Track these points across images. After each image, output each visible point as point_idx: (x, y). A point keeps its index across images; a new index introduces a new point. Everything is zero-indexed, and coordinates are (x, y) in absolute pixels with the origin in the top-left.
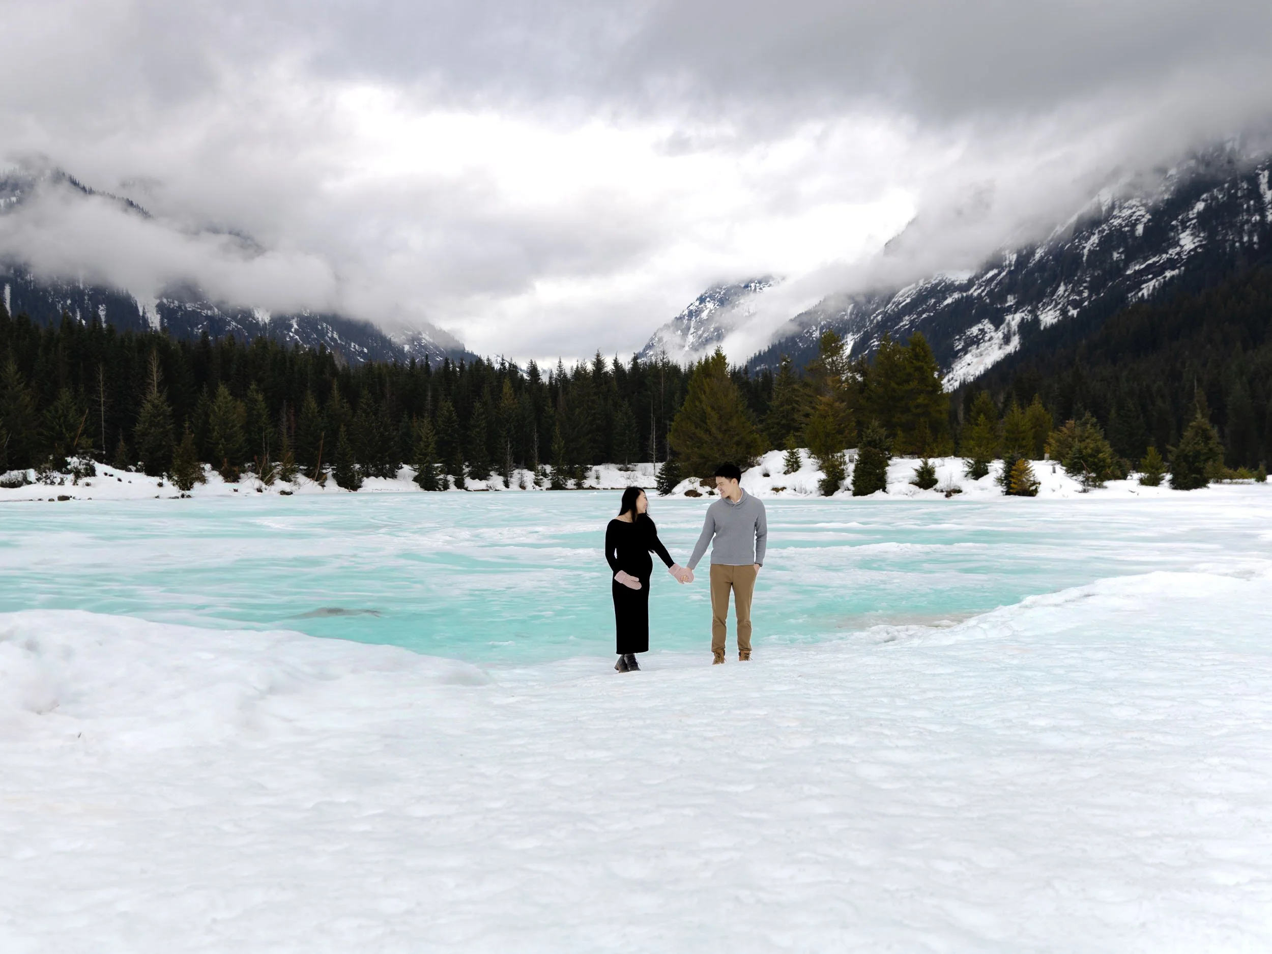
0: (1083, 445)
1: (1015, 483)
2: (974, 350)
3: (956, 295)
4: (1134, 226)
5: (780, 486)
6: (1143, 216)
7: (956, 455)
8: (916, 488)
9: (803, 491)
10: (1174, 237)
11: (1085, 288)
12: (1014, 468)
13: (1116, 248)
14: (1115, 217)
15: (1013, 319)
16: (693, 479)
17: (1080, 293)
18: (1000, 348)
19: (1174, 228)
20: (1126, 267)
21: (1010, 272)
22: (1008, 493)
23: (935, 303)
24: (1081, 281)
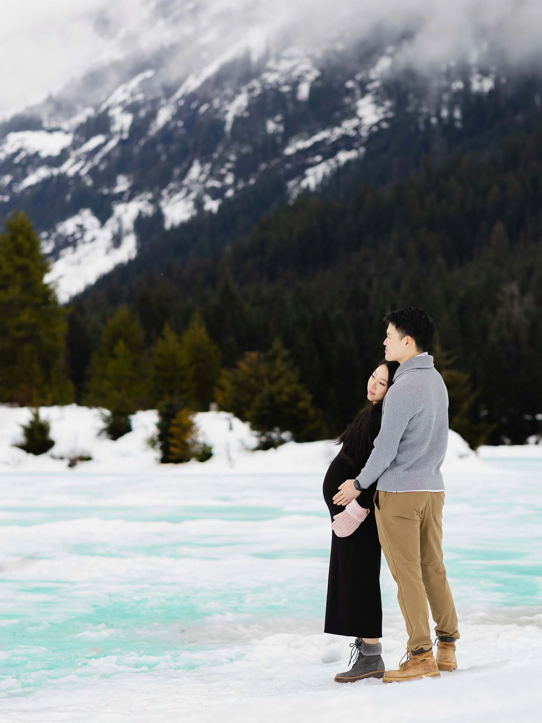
0: (274, 388)
1: (175, 446)
2: (68, 253)
3: (43, 173)
4: (295, 85)
6: (308, 72)
7: (80, 404)
8: (22, 454)
10: (349, 105)
11: (230, 170)
12: (174, 422)
13: (271, 115)
14: (271, 71)
15: (126, 211)
17: (221, 178)
18: (107, 252)
19: (349, 92)
20: (286, 143)
21: (122, 142)
22: (164, 460)
23: (11, 183)
24: (222, 161)
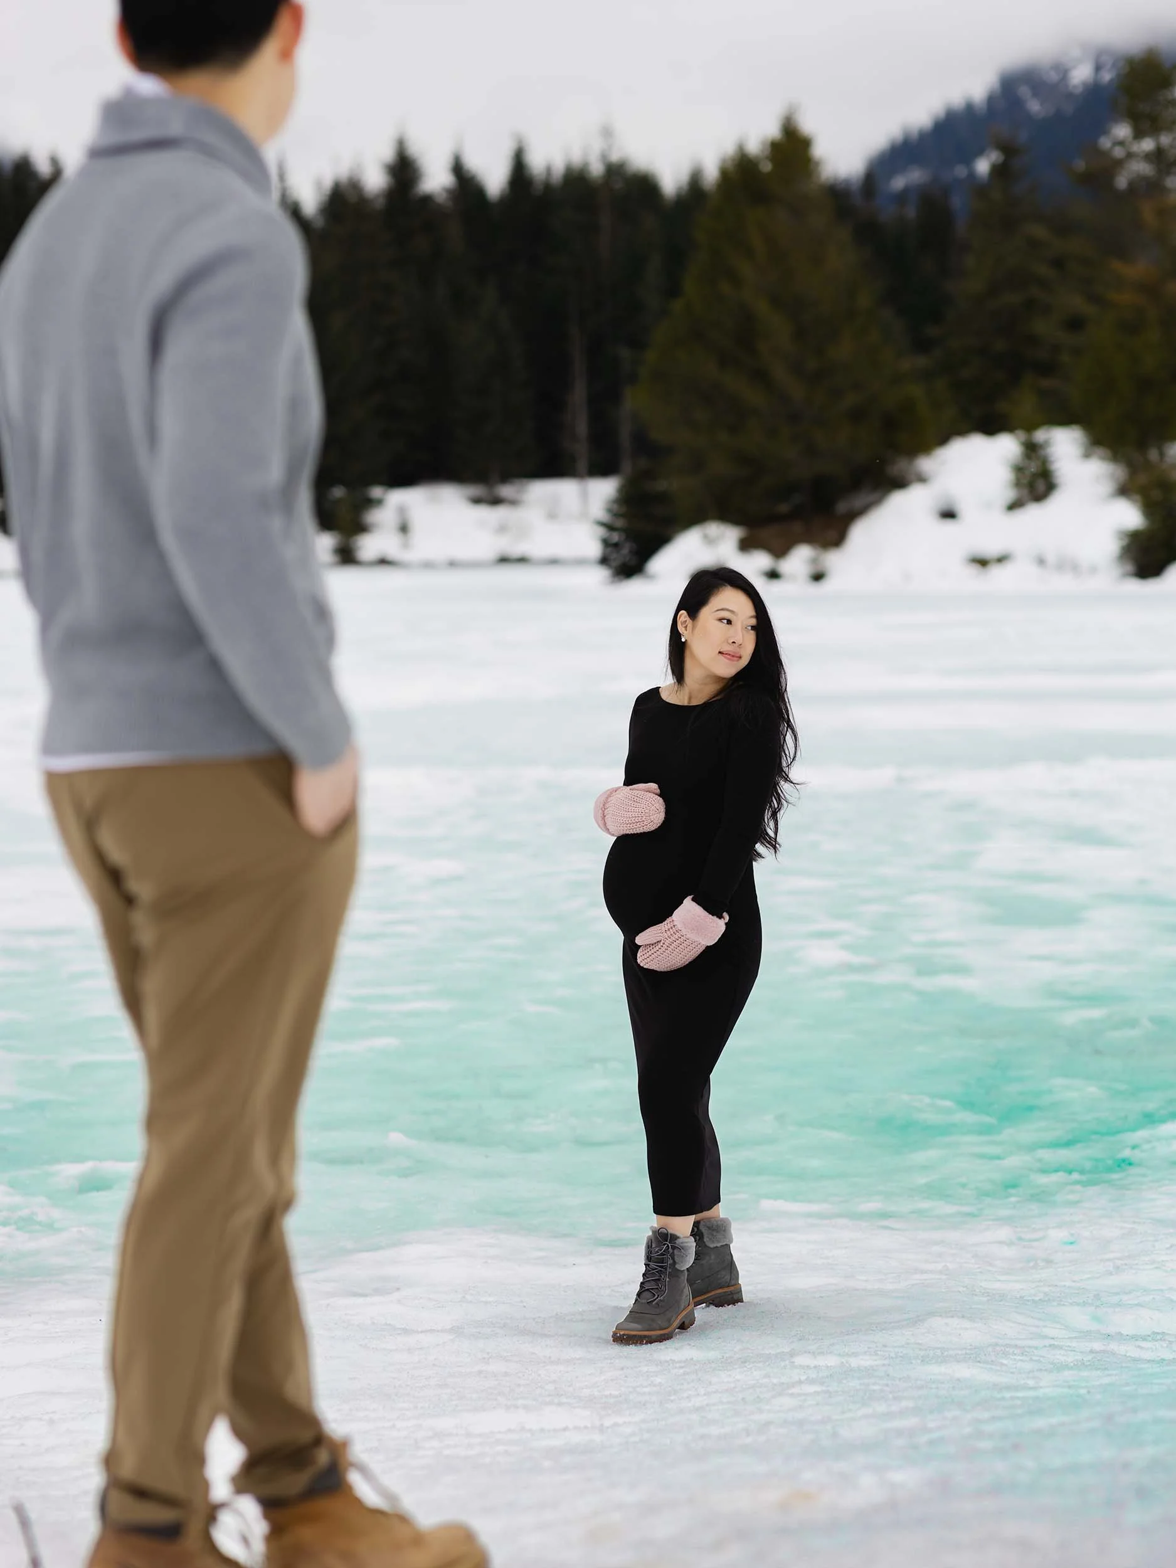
5: (991, 549)
9: (1069, 566)
16: (714, 528)
